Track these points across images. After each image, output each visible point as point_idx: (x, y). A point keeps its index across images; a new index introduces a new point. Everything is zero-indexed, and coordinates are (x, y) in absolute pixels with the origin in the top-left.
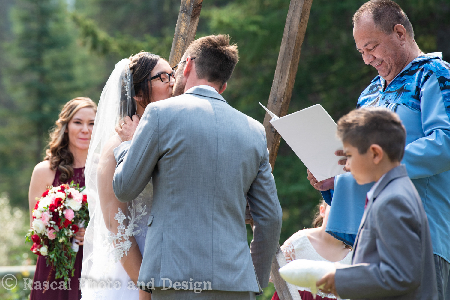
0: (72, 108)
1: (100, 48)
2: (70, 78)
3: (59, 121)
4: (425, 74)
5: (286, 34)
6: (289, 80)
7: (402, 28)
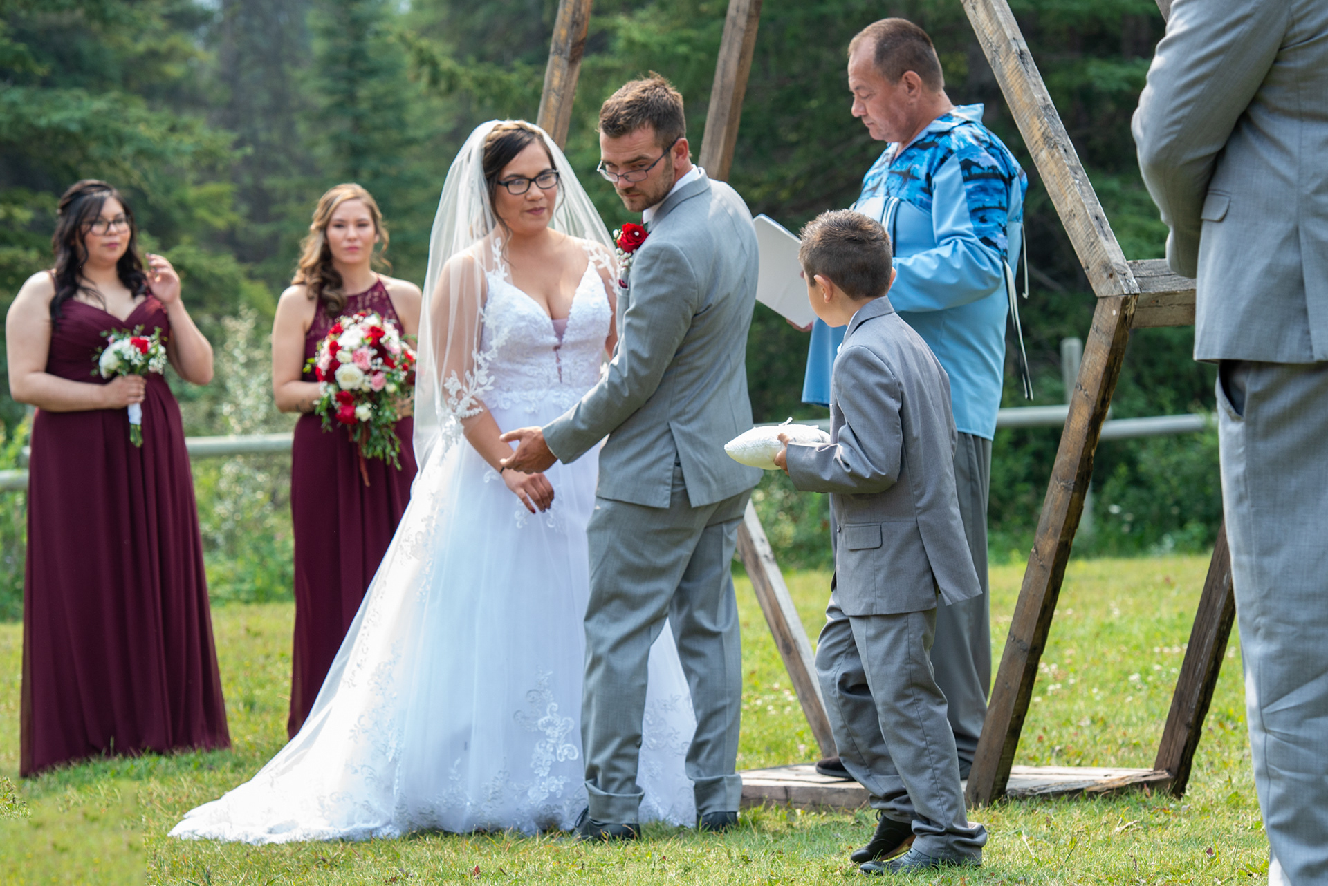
0: (328, 204)
1: (443, 85)
2: (401, 124)
3: (313, 226)
4: (940, 154)
5: (717, 84)
6: (723, 156)
7: (915, 78)
